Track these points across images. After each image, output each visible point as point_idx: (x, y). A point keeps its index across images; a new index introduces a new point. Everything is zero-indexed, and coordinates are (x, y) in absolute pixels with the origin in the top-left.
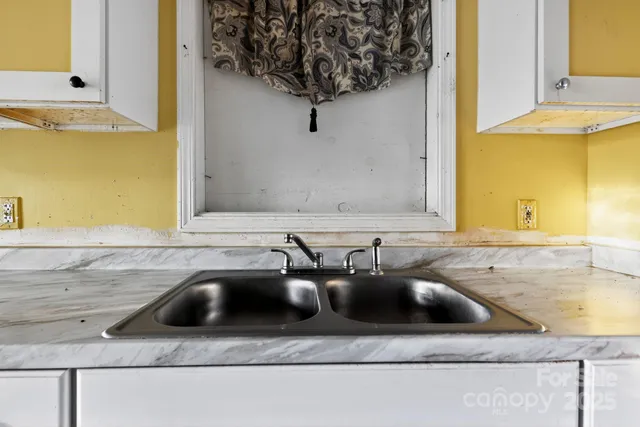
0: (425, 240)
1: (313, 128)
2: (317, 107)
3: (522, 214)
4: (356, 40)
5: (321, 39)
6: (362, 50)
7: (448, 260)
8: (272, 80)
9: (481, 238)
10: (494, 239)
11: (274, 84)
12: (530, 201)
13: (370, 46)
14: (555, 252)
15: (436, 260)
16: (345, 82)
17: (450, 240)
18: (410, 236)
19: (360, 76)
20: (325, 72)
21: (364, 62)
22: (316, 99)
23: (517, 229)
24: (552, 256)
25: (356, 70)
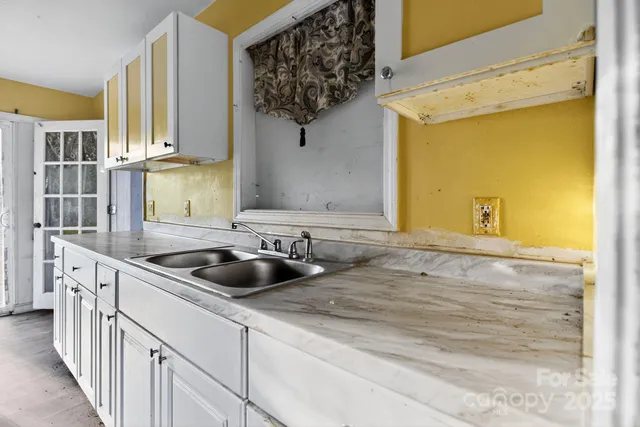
0: (373, 238)
1: (303, 143)
2: (306, 127)
3: (478, 216)
4: (331, 61)
5: (308, 72)
6: (337, 68)
7: (384, 259)
8: (279, 113)
9: (427, 241)
10: (442, 243)
11: (280, 116)
12: (489, 199)
13: (342, 63)
14: (515, 267)
15: (374, 258)
16: (322, 102)
17: (395, 241)
18: (362, 233)
19: (336, 92)
20: (313, 96)
21: (339, 78)
22: (306, 119)
23: (472, 233)
24: (510, 271)
25: (332, 88)
